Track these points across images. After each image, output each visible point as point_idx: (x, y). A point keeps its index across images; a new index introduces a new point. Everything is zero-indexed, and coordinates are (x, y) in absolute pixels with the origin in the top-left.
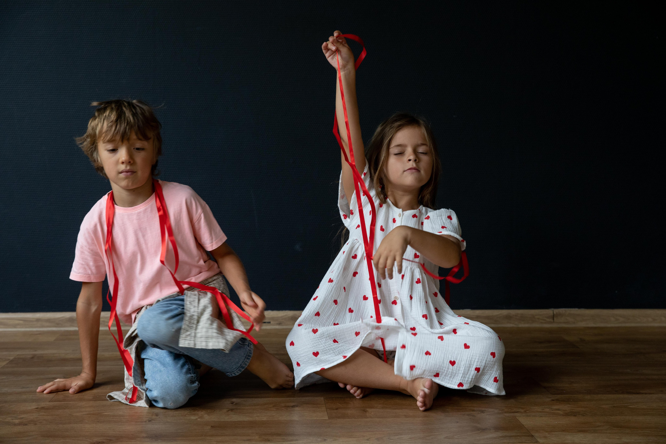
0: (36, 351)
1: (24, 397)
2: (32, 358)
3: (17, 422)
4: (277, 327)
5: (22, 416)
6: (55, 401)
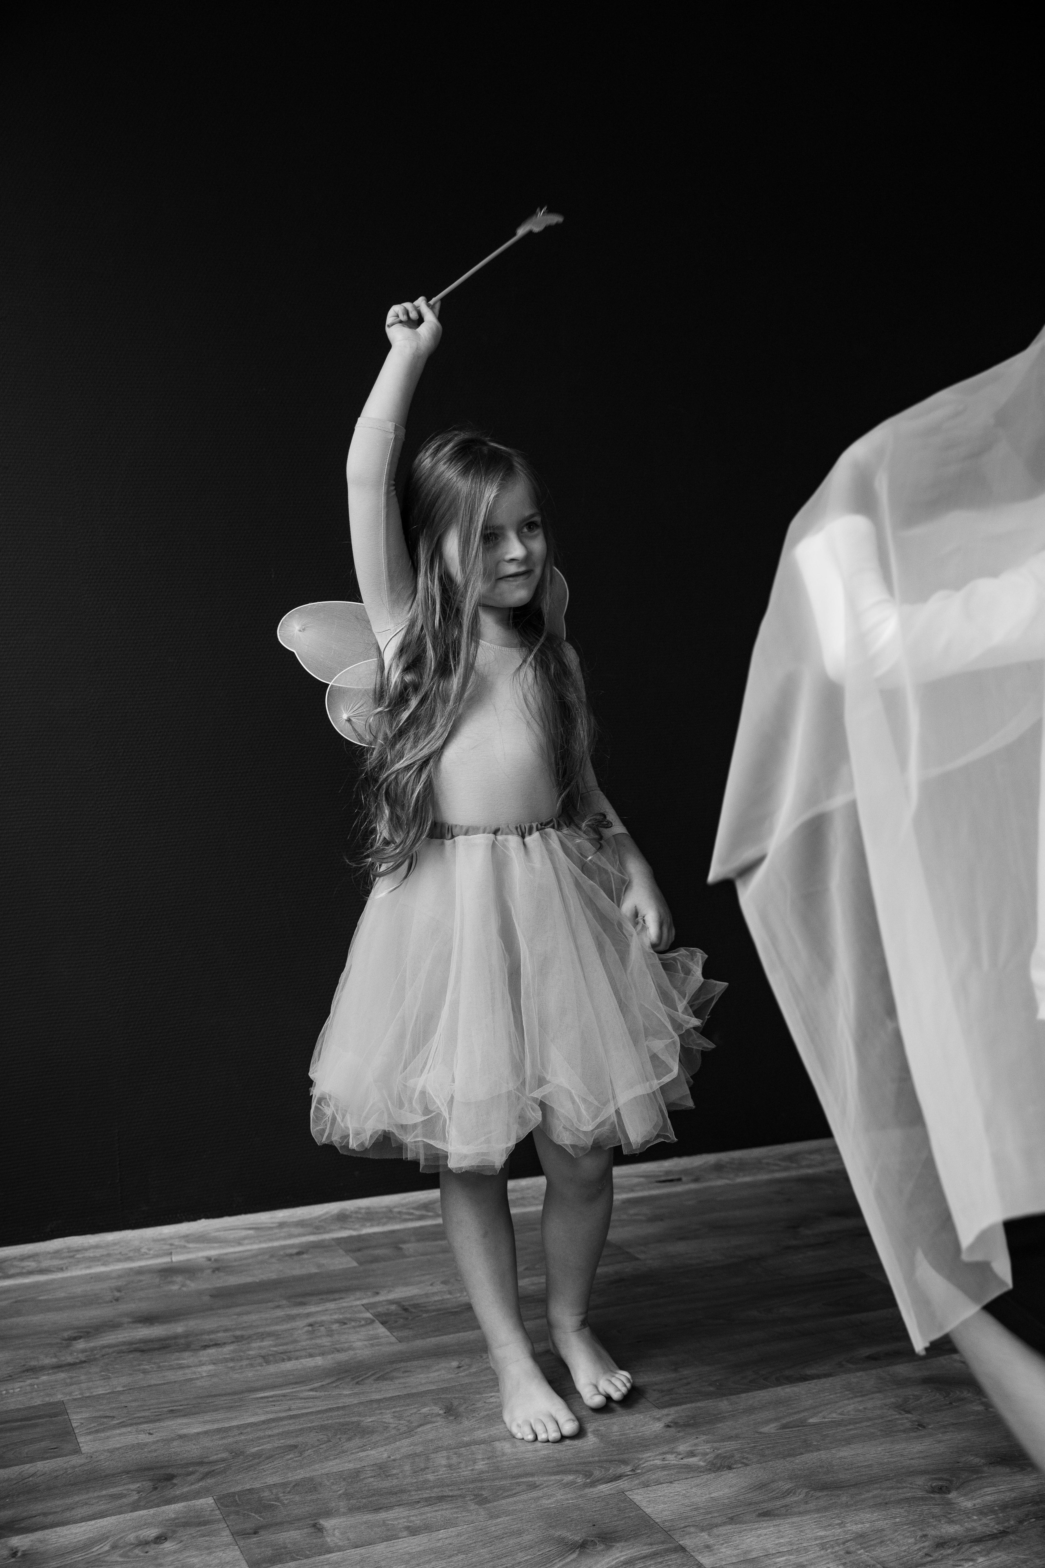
4: (693, 1186)
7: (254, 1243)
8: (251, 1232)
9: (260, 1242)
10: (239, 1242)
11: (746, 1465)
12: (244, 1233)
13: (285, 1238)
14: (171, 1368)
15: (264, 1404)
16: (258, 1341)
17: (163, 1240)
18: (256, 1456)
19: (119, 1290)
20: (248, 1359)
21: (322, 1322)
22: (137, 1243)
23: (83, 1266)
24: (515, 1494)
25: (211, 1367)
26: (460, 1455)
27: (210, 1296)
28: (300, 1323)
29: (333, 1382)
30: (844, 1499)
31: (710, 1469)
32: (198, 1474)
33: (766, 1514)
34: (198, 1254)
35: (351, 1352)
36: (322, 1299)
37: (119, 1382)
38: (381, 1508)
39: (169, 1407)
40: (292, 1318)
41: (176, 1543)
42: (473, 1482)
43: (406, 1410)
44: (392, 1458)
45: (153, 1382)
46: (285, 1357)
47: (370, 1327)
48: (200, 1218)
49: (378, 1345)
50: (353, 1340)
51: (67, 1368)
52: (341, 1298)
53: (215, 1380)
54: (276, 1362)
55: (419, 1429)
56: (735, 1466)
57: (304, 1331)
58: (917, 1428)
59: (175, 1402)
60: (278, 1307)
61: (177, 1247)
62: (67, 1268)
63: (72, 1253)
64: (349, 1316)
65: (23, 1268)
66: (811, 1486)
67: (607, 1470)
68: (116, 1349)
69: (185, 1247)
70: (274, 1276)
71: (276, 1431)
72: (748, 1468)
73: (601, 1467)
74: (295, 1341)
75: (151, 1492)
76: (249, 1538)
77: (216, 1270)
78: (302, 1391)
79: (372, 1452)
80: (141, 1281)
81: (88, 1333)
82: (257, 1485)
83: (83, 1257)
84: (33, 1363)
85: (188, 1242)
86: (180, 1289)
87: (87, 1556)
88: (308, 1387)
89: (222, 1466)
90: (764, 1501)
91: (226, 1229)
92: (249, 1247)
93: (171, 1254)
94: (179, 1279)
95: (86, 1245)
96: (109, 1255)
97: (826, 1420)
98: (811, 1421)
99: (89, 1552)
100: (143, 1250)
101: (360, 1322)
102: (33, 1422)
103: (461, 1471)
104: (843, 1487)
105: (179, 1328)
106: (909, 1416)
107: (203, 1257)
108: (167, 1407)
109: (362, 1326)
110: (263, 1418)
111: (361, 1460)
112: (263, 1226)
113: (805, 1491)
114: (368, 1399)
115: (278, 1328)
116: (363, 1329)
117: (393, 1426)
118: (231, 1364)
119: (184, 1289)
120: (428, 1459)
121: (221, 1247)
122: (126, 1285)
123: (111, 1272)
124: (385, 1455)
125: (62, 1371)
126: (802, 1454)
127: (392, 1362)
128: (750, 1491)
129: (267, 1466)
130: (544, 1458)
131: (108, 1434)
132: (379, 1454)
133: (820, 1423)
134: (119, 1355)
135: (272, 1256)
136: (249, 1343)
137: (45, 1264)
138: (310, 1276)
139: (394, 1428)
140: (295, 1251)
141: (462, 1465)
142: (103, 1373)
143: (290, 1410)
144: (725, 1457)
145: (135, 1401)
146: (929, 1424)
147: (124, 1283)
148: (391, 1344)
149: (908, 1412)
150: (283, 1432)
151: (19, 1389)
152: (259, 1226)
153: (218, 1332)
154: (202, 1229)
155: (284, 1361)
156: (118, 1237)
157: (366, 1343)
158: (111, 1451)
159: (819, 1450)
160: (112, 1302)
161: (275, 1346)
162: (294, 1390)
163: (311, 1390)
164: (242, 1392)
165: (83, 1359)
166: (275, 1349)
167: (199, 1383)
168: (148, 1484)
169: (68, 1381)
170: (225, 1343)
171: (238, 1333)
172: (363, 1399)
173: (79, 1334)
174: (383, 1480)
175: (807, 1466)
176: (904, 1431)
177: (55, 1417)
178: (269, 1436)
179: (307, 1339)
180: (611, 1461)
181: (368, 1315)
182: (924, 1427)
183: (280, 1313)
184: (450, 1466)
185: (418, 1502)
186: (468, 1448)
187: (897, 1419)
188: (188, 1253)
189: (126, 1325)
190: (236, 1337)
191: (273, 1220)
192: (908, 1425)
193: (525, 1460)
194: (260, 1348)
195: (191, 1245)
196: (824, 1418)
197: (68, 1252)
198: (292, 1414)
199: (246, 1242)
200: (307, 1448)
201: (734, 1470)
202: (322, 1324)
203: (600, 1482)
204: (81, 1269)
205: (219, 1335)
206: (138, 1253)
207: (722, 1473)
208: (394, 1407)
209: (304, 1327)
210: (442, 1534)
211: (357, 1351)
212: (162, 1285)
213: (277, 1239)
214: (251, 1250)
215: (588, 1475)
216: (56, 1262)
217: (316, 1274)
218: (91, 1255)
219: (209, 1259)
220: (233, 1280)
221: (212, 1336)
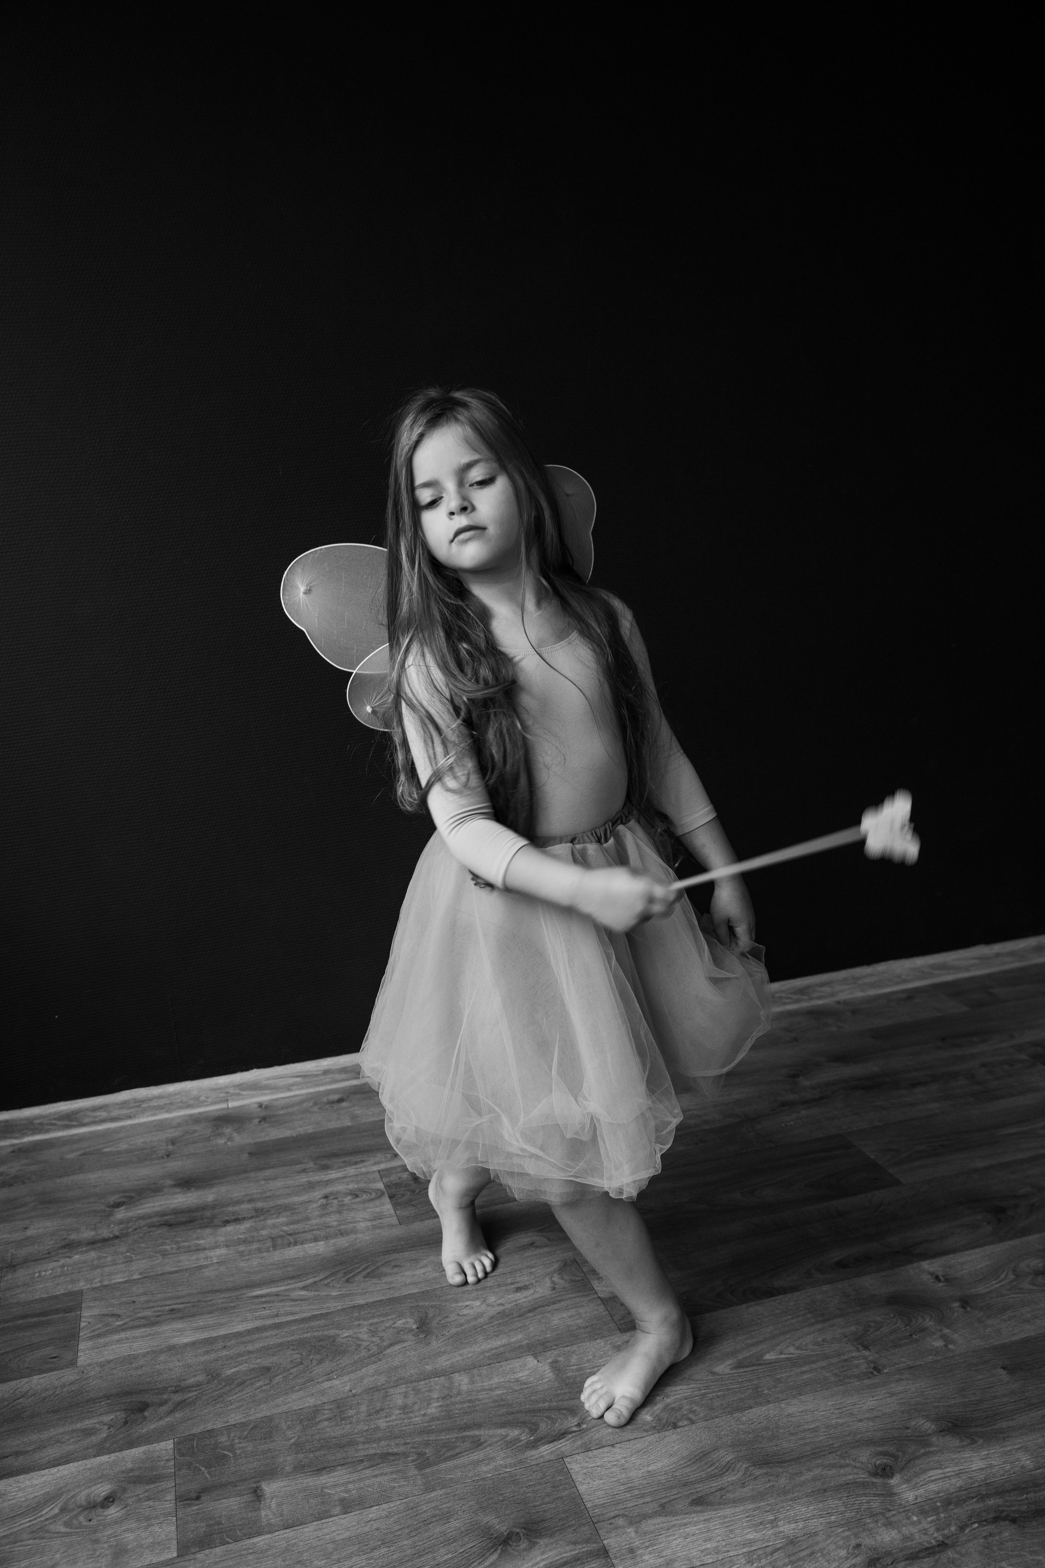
7: (302, 1088)
8: (298, 1079)
9: (308, 1087)
10: (289, 1088)
11: (692, 1422)
12: (292, 1080)
13: (330, 1083)
14: (189, 1250)
15: (257, 1307)
16: (274, 1216)
17: (218, 1089)
18: (230, 1380)
19: (173, 1142)
20: (259, 1241)
21: (338, 1192)
22: (195, 1093)
23: (149, 1113)
24: (457, 1454)
25: (223, 1251)
26: (417, 1391)
27: (249, 1153)
28: (318, 1194)
29: (326, 1278)
30: (783, 1481)
31: (655, 1427)
32: (170, 1403)
33: (700, 1502)
34: (250, 1101)
35: (353, 1236)
36: (345, 1162)
37: (141, 1265)
38: (324, 1468)
39: (171, 1305)
40: (312, 1186)
41: (119, 1508)
42: (422, 1432)
43: (382, 1322)
44: (354, 1391)
45: (168, 1269)
46: (292, 1240)
47: (377, 1202)
48: (252, 1068)
49: (379, 1228)
50: (358, 1219)
51: (99, 1245)
52: (362, 1161)
53: (222, 1269)
54: (283, 1246)
55: (388, 1351)
56: (680, 1424)
57: (319, 1204)
58: (872, 1373)
59: (178, 1298)
60: (304, 1171)
61: (233, 1094)
62: (134, 1116)
63: (139, 1103)
64: (362, 1185)
65: (96, 1117)
66: (752, 1459)
67: (554, 1421)
68: (149, 1221)
69: (239, 1094)
70: (310, 1129)
71: (258, 1345)
72: (694, 1427)
73: (548, 1417)
74: (308, 1219)
75: (121, 1427)
76: (190, 1505)
77: (264, 1119)
78: (294, 1289)
79: (337, 1382)
80: (195, 1131)
81: (131, 1198)
82: (219, 1425)
83: (148, 1106)
84: (74, 1236)
85: (242, 1090)
86: (225, 1143)
87: (35, 1522)
88: (301, 1284)
89: (195, 1393)
90: (700, 1481)
91: (275, 1078)
92: (297, 1092)
93: (227, 1100)
94: (228, 1130)
95: (150, 1096)
96: (171, 1104)
97: (783, 1356)
98: (768, 1357)
99: (39, 1514)
100: (202, 1099)
101: (371, 1194)
102: (49, 1317)
103: (412, 1415)
104: (784, 1462)
105: (209, 1196)
106: (866, 1353)
107: (256, 1103)
108: (169, 1305)
109: (372, 1200)
110: (250, 1326)
111: (323, 1393)
112: (310, 1073)
113: (745, 1466)
114: (352, 1303)
115: (296, 1199)
116: (371, 1204)
117: (365, 1344)
118: (242, 1248)
119: (229, 1143)
120: (386, 1396)
121: (270, 1094)
122: (182, 1136)
123: (173, 1119)
124: (347, 1388)
125: (94, 1249)
126: (751, 1408)
127: (387, 1252)
128: (689, 1463)
129: (235, 1397)
130: (497, 1401)
131: (107, 1339)
132: (341, 1385)
133: (777, 1361)
134: (150, 1230)
135: (315, 1104)
136: (265, 1220)
137: (115, 1113)
138: (342, 1131)
139: (365, 1348)
140: (336, 1097)
141: (416, 1407)
142: (128, 1254)
143: (277, 1315)
144: (673, 1409)
145: (145, 1294)
146: (884, 1368)
147: (181, 1134)
148: (392, 1226)
149: (866, 1348)
150: (263, 1347)
151: (51, 1271)
152: (306, 1074)
153: (242, 1202)
154: (254, 1079)
155: (289, 1246)
156: (178, 1088)
157: (369, 1224)
158: (102, 1365)
159: (769, 1402)
160: (163, 1158)
161: (287, 1224)
162: (288, 1287)
163: (304, 1288)
164: (242, 1288)
165: (117, 1233)
166: (285, 1228)
167: (207, 1273)
168: (121, 1415)
169: (95, 1263)
170: (244, 1218)
171: (260, 1205)
172: (348, 1303)
173: (124, 1200)
174: (337, 1425)
175: (752, 1426)
176: (859, 1377)
177: (69, 1312)
178: (250, 1352)
179: (318, 1216)
180: (559, 1409)
181: (380, 1186)
182: (879, 1371)
183: (303, 1179)
184: (404, 1408)
185: (362, 1461)
186: (427, 1381)
187: (853, 1357)
188: (243, 1099)
189: (166, 1190)
190: (256, 1210)
191: (318, 1068)
192: (864, 1367)
193: (477, 1403)
194: (274, 1226)
195: (244, 1093)
196: (781, 1353)
197: (135, 1102)
198: (277, 1322)
199: (294, 1088)
200: (279, 1372)
201: (679, 1430)
202: (336, 1195)
203: (543, 1441)
204: (148, 1116)
205: (243, 1206)
206: (197, 1101)
207: (667, 1433)
208: (373, 1317)
209: (320, 1199)
210: (373, 1513)
211: (360, 1236)
212: (211, 1138)
213: (323, 1085)
214: (299, 1095)
215: (534, 1429)
216: (124, 1112)
217: (348, 1128)
218: (155, 1104)
219: (260, 1105)
220: (275, 1133)
221: (236, 1208)
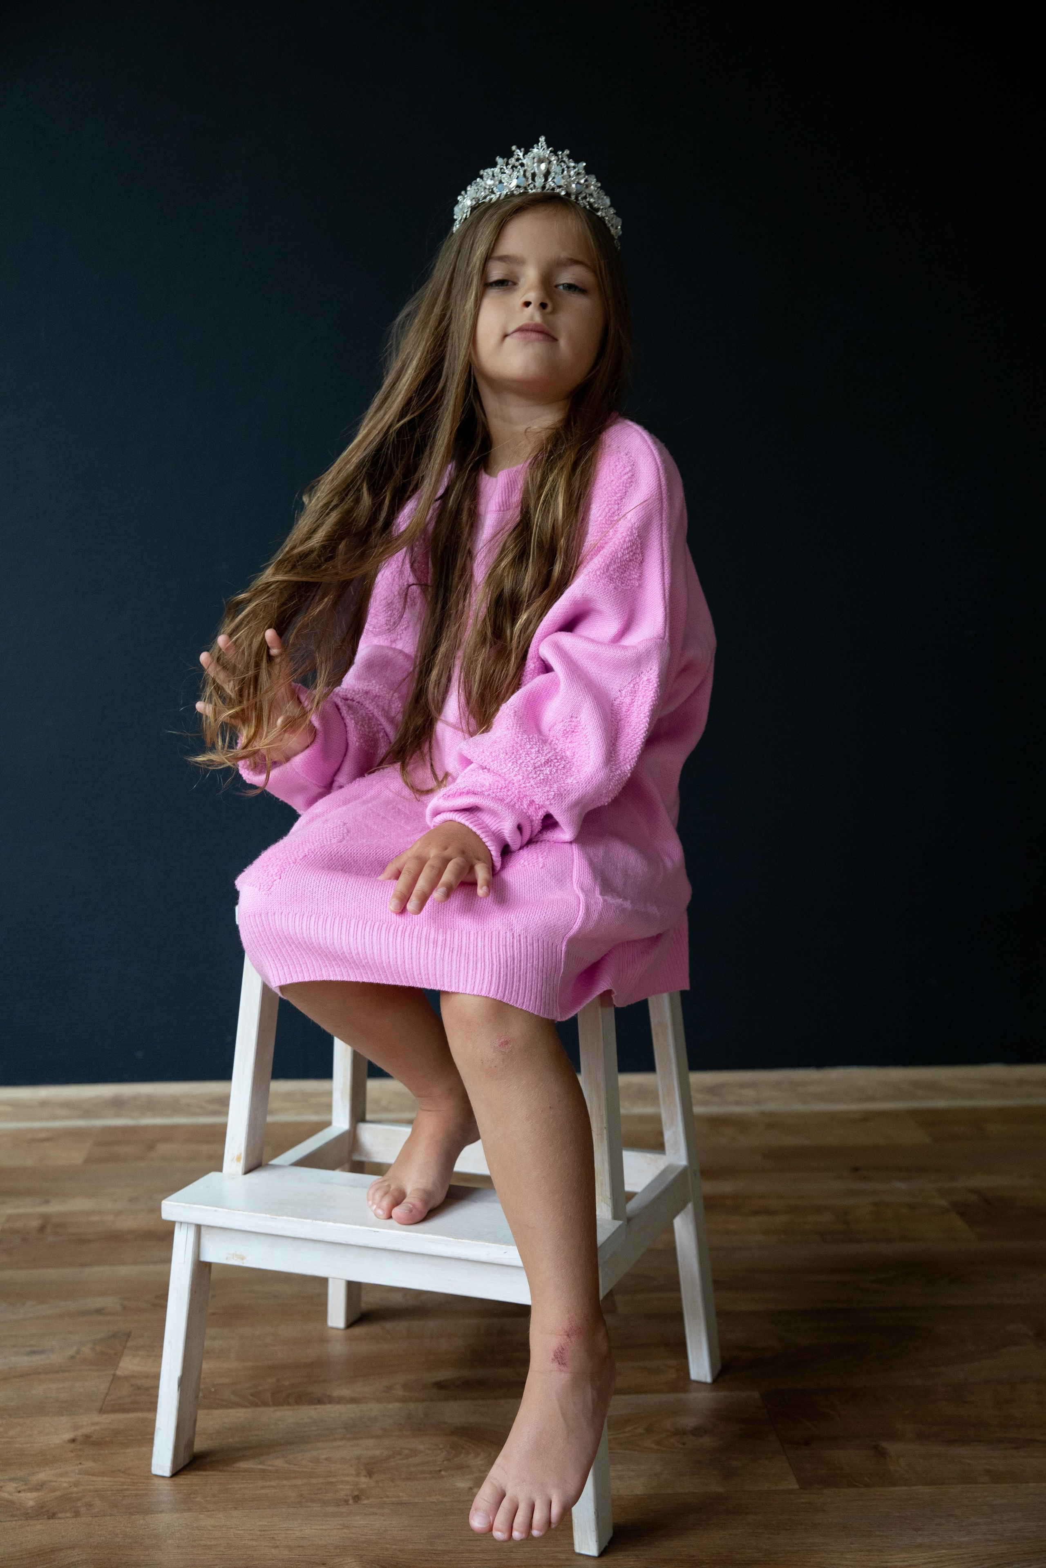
0: (47, 1202)
1: (39, 1390)
2: (42, 1229)
3: (31, 1503)
5: (42, 1476)
6: (113, 1411)
13: (48, 1119)
58: (346, 1501)
106: (363, 1479)
112: (23, 1102)
146: (367, 1498)
149: (369, 1474)
152: (14, 1101)
159: (189, 1510)
175: (141, 1531)
176: (325, 1503)
182: (357, 1501)
187: (343, 1481)
192: (343, 1494)
